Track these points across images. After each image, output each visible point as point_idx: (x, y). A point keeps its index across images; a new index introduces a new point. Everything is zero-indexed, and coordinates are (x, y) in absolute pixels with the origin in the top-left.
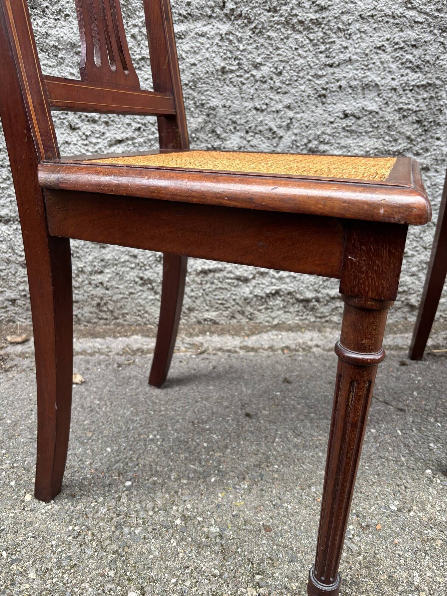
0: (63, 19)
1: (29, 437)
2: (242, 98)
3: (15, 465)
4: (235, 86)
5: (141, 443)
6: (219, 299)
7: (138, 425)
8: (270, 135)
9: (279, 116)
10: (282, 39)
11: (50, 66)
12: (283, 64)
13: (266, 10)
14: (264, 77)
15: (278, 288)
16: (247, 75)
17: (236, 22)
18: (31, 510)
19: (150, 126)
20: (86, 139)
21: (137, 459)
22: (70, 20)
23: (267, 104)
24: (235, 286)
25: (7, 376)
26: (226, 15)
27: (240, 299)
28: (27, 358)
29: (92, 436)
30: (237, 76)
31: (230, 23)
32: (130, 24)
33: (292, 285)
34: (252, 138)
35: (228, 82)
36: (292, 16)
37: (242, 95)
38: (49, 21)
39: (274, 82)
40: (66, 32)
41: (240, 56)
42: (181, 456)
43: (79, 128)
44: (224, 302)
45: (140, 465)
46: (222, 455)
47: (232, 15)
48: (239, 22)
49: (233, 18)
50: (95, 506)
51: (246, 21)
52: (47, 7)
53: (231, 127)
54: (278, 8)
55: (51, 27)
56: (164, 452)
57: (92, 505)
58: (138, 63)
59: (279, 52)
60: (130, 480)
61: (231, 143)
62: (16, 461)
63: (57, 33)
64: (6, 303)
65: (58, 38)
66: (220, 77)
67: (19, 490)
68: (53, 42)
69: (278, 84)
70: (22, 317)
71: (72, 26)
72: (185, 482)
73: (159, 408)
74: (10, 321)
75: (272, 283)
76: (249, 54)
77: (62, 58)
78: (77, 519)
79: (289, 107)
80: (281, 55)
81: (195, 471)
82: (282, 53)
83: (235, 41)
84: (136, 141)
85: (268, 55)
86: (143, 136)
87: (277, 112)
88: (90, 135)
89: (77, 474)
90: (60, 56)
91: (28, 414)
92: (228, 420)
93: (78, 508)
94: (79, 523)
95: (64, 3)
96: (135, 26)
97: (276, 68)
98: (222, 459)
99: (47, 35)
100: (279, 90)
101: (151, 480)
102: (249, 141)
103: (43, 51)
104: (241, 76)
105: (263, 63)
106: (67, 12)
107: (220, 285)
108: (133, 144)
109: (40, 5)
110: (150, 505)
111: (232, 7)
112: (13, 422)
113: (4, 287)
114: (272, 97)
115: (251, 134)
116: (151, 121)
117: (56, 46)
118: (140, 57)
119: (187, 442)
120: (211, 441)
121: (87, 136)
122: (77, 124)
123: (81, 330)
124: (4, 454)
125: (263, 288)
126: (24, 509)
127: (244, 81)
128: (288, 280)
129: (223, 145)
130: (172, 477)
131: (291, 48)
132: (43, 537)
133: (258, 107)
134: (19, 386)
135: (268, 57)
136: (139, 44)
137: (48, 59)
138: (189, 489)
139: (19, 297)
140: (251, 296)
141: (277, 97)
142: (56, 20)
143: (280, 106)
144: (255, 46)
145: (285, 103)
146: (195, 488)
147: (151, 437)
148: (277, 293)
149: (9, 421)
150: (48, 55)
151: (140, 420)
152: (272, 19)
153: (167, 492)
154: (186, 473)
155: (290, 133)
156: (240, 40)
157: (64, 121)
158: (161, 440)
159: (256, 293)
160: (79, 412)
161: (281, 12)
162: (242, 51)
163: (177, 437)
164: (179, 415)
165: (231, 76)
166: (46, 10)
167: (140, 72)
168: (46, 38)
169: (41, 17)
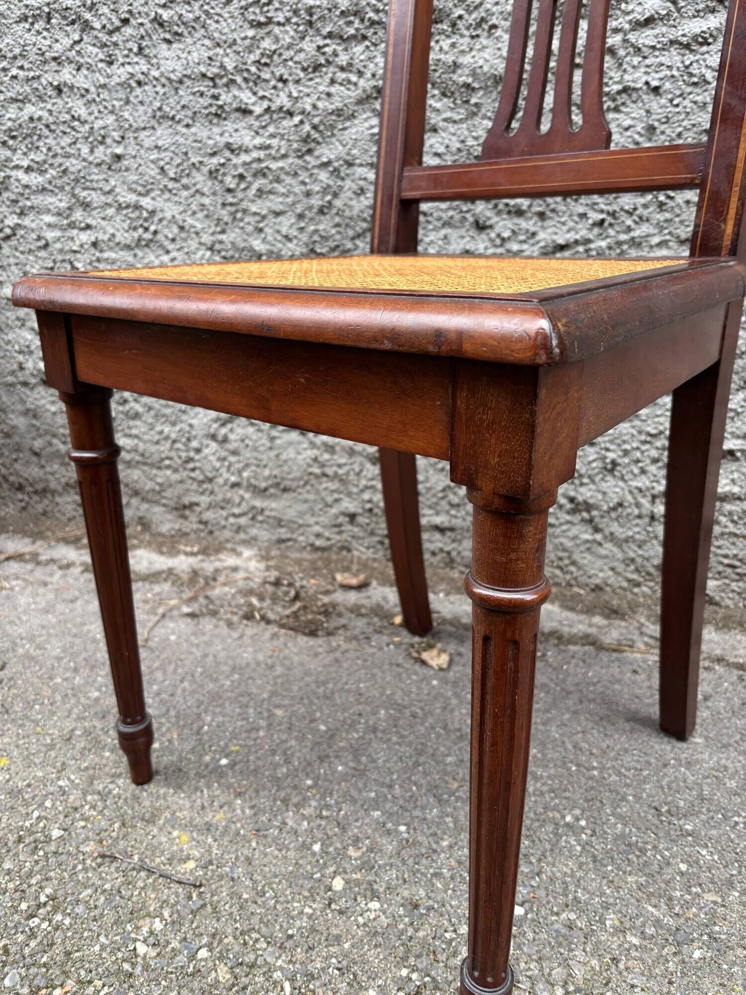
0: (485, 34)
1: (351, 764)
3: (324, 813)
5: (550, 828)
6: (726, 556)
7: (545, 788)
11: (455, 122)
18: (341, 912)
19: (623, 217)
20: (502, 245)
21: (539, 860)
22: (497, 34)
25: (329, 643)
28: (362, 615)
29: (457, 790)
38: (461, 41)
40: (487, 56)
42: (630, 879)
43: (491, 227)
44: (738, 564)
45: (544, 877)
46: (719, 900)
50: (452, 940)
52: (460, 17)
55: (463, 52)
56: (594, 861)
57: (447, 935)
58: (614, 100)
60: (522, 905)
62: (327, 807)
64: (341, 519)
65: (474, 70)
67: (325, 865)
70: (362, 545)
71: (500, 45)
72: (635, 941)
73: (588, 761)
74: (343, 548)
77: (476, 105)
78: (418, 956)
81: (657, 923)
84: (592, 246)
86: (607, 237)
88: (509, 238)
89: (424, 861)
90: (473, 101)
91: (353, 721)
92: (737, 823)
93: (421, 934)
94: (420, 966)
95: (489, 6)
98: (721, 910)
99: (456, 66)
101: (564, 916)
103: (446, 95)
106: (494, 21)
107: (731, 528)
108: (587, 251)
109: (448, 15)
110: (558, 973)
112: (329, 730)
113: (341, 492)
116: (626, 208)
117: (469, 85)
118: (620, 87)
119: (643, 851)
120: (697, 862)
121: (503, 240)
122: (489, 218)
123: (453, 580)
124: (310, 787)
126: (329, 905)
130: (608, 923)
132: (355, 975)
134: (345, 665)
136: (621, 65)
137: (452, 109)
138: (642, 959)
139: (360, 511)
142: (473, 37)
146: (656, 962)
147: (568, 819)
149: (323, 728)
150: (454, 102)
151: (549, 777)
153: (595, 953)
154: (638, 923)
157: (468, 216)
158: (589, 832)
160: (439, 735)
163: (623, 836)
164: (627, 786)
166: (459, 22)
167: (616, 116)
168: (454, 72)
169: (448, 37)
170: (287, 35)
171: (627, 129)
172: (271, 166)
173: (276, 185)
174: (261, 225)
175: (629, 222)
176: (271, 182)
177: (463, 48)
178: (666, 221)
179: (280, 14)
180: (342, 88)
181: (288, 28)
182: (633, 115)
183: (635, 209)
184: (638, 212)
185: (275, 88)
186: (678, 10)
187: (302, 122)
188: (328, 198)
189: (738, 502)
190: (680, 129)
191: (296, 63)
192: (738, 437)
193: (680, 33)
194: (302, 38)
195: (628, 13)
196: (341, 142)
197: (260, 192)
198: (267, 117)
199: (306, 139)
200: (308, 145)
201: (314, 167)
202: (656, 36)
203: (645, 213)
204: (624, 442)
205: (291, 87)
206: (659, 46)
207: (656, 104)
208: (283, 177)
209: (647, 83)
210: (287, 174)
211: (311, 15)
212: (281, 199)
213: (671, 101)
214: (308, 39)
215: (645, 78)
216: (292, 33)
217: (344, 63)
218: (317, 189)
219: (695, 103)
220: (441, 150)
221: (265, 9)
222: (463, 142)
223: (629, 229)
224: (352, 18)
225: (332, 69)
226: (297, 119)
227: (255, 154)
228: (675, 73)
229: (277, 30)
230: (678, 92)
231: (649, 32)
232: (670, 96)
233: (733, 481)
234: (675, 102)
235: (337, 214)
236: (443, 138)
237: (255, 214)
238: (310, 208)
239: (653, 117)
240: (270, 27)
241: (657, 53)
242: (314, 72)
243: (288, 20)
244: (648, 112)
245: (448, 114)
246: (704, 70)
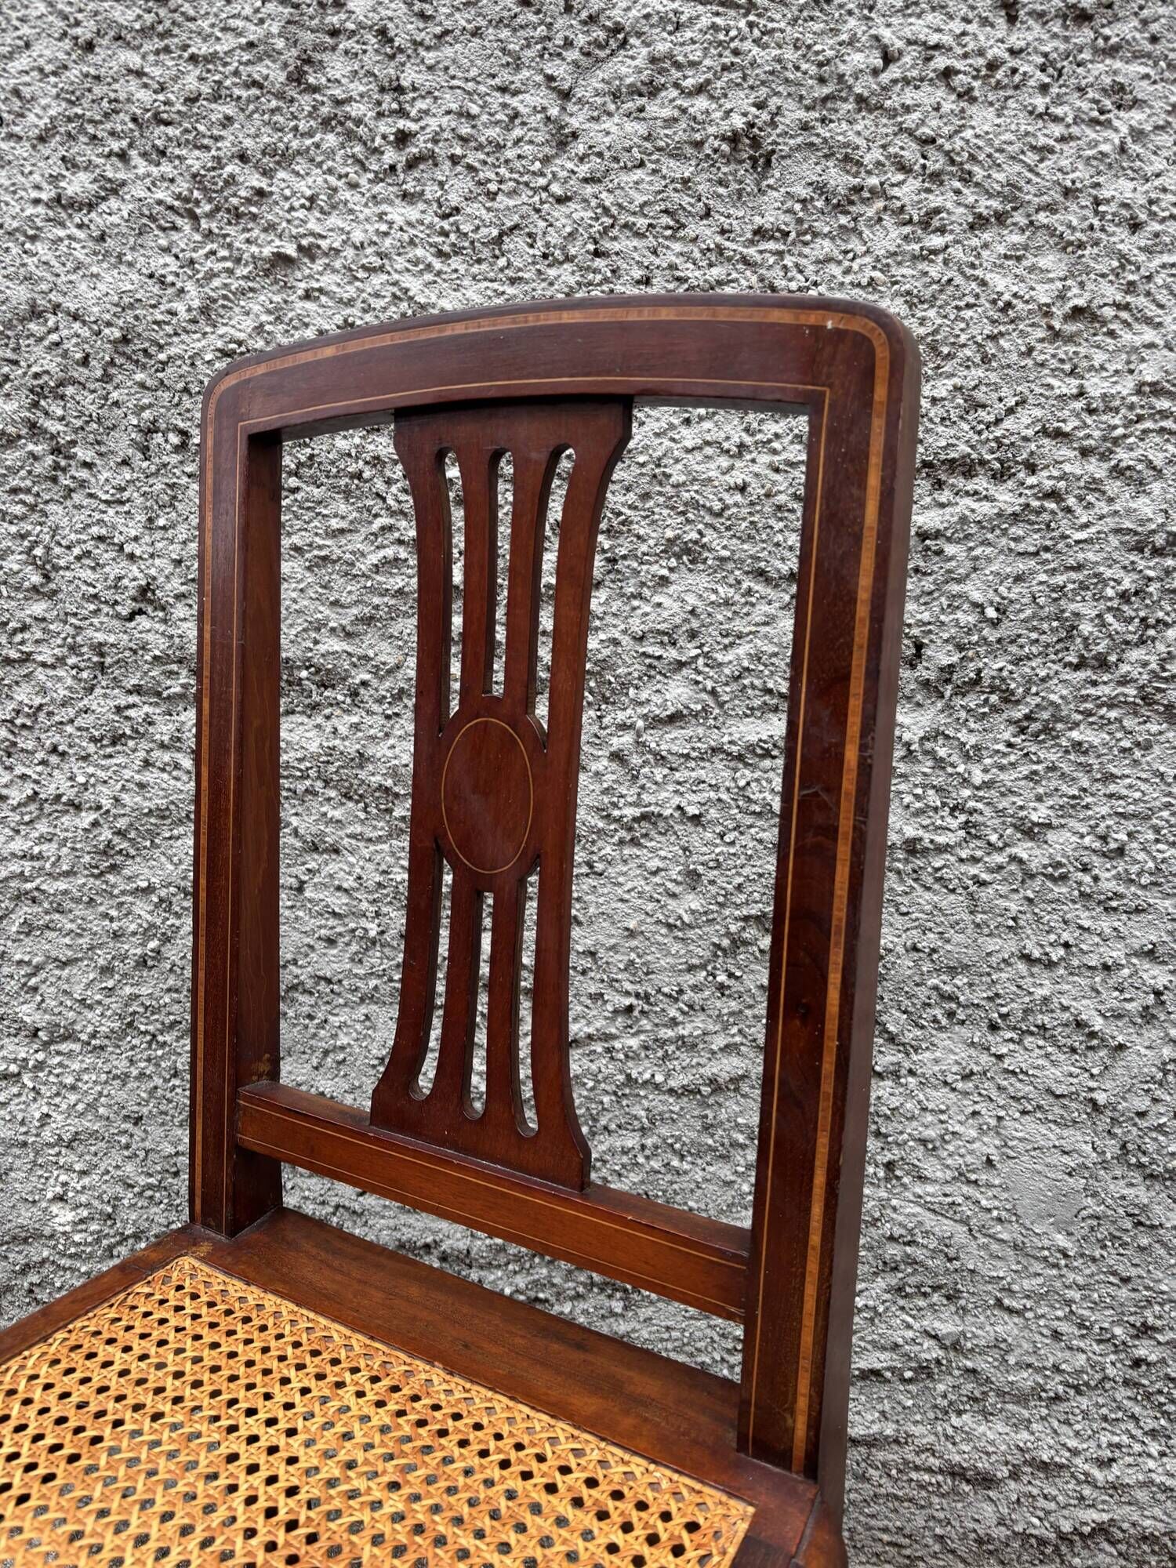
2: (978, 926)
4: (953, 891)
6: (885, 1530)
8: (1077, 1039)
9: (1111, 982)
10: (1124, 750)
11: (370, 840)
12: (1130, 825)
13: (1069, 665)
14: (1059, 865)
15: (1105, 1517)
16: (999, 859)
17: (959, 701)
19: (663, 1003)
23: (1066, 945)
24: (943, 1496)
26: (926, 684)
27: (964, 1537)
30: (961, 860)
31: (940, 705)
32: (606, 721)
33: (1157, 1512)
34: (1012, 1046)
35: (930, 880)
36: (1166, 680)
37: (979, 918)
38: (369, 720)
39: (1096, 879)
41: (971, 804)
47: (948, 681)
48: (972, 701)
49: (948, 690)
51: (994, 698)
52: (364, 684)
53: (938, 1012)
54: (1113, 658)
55: (373, 738)
58: (630, 829)
59: (1112, 788)
61: (936, 1061)
63: (389, 753)
66: (900, 866)
68: (378, 778)
69: (1109, 885)
75: (1082, 1498)
76: (1003, 795)
79: (1150, 954)
80: (1120, 798)
82: (1124, 792)
83: (954, 758)
84: (617, 1045)
85: (1074, 797)
86: (638, 1033)
87: (1106, 967)
96: (623, 727)
97: (1104, 838)
99: (362, 759)
100: (1114, 904)
102: (1000, 1057)
103: (350, 799)
104: (975, 860)
105: (1055, 822)
107: (888, 1487)
108: (608, 1050)
109: (344, 679)
111: (946, 661)
114: (1086, 923)
115: (1009, 1035)
116: (666, 990)
117: (387, 790)
125: (1048, 1513)
127: (985, 876)
128: (1142, 1495)
129: (907, 1065)
131: (1162, 775)
133: (1036, 954)
135: (1074, 805)
136: (635, 778)
137: (362, 822)
140: (1002, 1532)
141: (1106, 924)
142: (388, 717)
143: (1116, 953)
144: (1025, 770)
145: (1136, 944)
148: (1101, 1530)
150: (365, 810)
152: (1092, 691)
155: (1153, 1034)
156: (972, 755)
159: (1019, 1528)
161: (1124, 668)
162: (978, 788)
165: (938, 863)
166: (362, 691)
167: (636, 851)
168: (361, 767)
169: (347, 712)
170: (63, 683)
171: (655, 873)
172: (44, 887)
173: (57, 916)
174: (33, 981)
175: (673, 1012)
176: (47, 913)
177: (372, 732)
178: (732, 1014)
179: (44, 648)
180: (165, 776)
181: (61, 672)
182: (662, 853)
183: (681, 992)
184: (685, 997)
185: (43, 762)
186: (721, 705)
187: (95, 824)
188: (153, 944)
189: (895, 1447)
190: (740, 880)
191: (79, 729)
192: (884, 1349)
193: (726, 739)
194: (91, 690)
195: (641, 704)
196: (170, 859)
197: (28, 928)
198: (33, 807)
199: (107, 850)
200: (109, 860)
201: (123, 893)
202: (689, 740)
203: (697, 998)
204: (699, 1350)
205: (74, 765)
206: (694, 754)
207: (697, 839)
208: (68, 905)
209: (679, 808)
210: (78, 901)
211: (102, 655)
212: (67, 940)
213: (722, 836)
214: (98, 691)
215: (677, 800)
216: (69, 682)
217: (166, 738)
218: (133, 927)
219: (760, 841)
220: (348, 884)
221: (18, 638)
222: (385, 872)
223: (674, 1023)
224: (174, 667)
225: (144, 745)
226: (87, 818)
227: (15, 867)
228: (724, 796)
229: (41, 675)
230: (731, 824)
231: (675, 734)
232: (718, 829)
233: (883, 1413)
234: (727, 839)
235: (171, 970)
236: (352, 865)
237: (20, 963)
238: (124, 958)
239: (695, 858)
240: (30, 667)
241: (693, 764)
242: (114, 743)
243: (61, 661)
244: (685, 849)
245: (358, 829)
246: (769, 797)
